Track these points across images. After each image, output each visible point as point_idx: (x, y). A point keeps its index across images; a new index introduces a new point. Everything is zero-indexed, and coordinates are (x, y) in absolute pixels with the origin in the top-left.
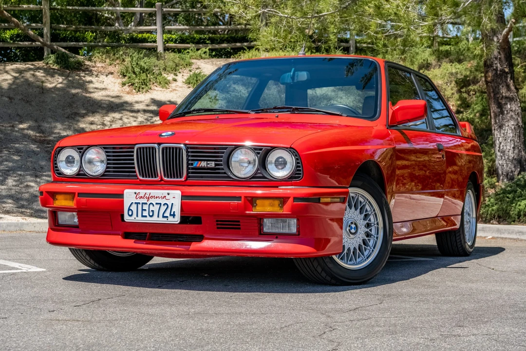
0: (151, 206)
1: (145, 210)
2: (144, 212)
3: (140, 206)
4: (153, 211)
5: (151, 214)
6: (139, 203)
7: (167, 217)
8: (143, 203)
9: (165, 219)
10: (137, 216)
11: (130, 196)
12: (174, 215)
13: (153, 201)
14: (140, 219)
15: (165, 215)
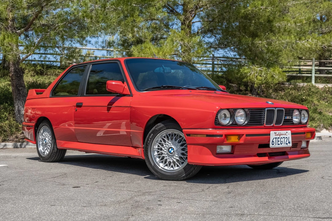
0: (281, 139)
1: (279, 141)
2: (278, 142)
3: (277, 139)
4: (282, 141)
5: (281, 143)
6: (277, 138)
7: (287, 144)
8: (278, 138)
9: (287, 145)
10: (276, 145)
11: (273, 134)
12: (289, 143)
13: (282, 136)
14: (277, 146)
15: (287, 143)
